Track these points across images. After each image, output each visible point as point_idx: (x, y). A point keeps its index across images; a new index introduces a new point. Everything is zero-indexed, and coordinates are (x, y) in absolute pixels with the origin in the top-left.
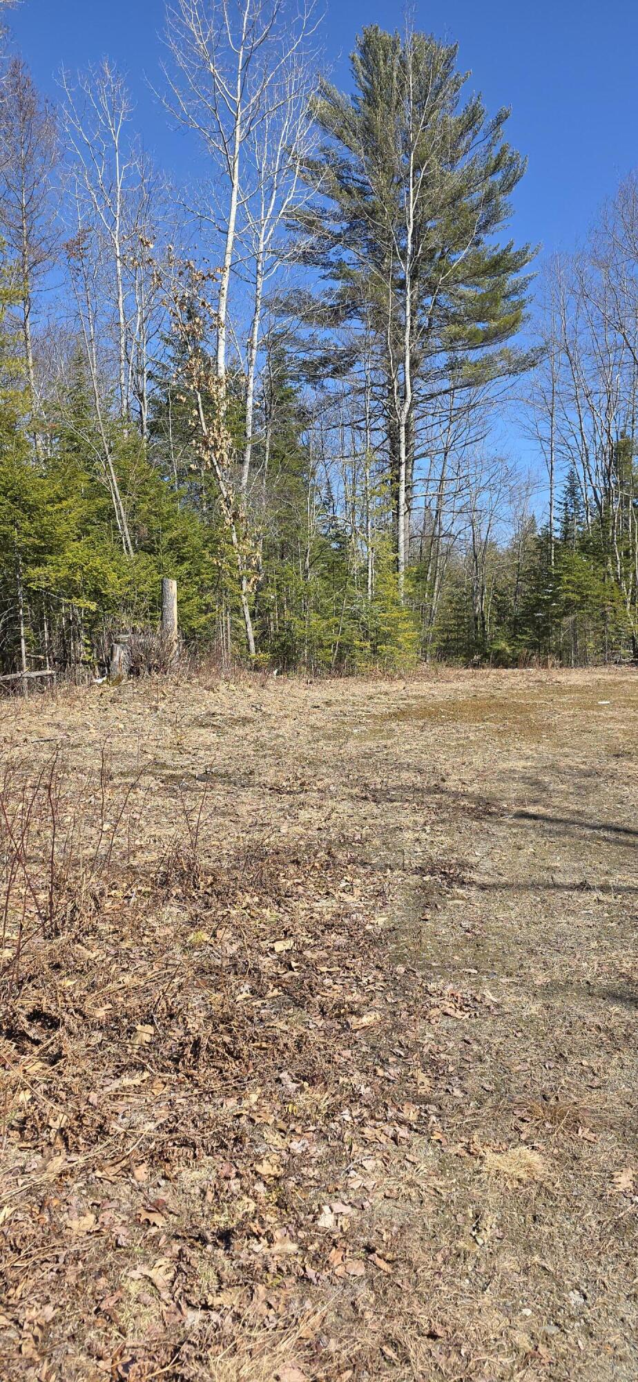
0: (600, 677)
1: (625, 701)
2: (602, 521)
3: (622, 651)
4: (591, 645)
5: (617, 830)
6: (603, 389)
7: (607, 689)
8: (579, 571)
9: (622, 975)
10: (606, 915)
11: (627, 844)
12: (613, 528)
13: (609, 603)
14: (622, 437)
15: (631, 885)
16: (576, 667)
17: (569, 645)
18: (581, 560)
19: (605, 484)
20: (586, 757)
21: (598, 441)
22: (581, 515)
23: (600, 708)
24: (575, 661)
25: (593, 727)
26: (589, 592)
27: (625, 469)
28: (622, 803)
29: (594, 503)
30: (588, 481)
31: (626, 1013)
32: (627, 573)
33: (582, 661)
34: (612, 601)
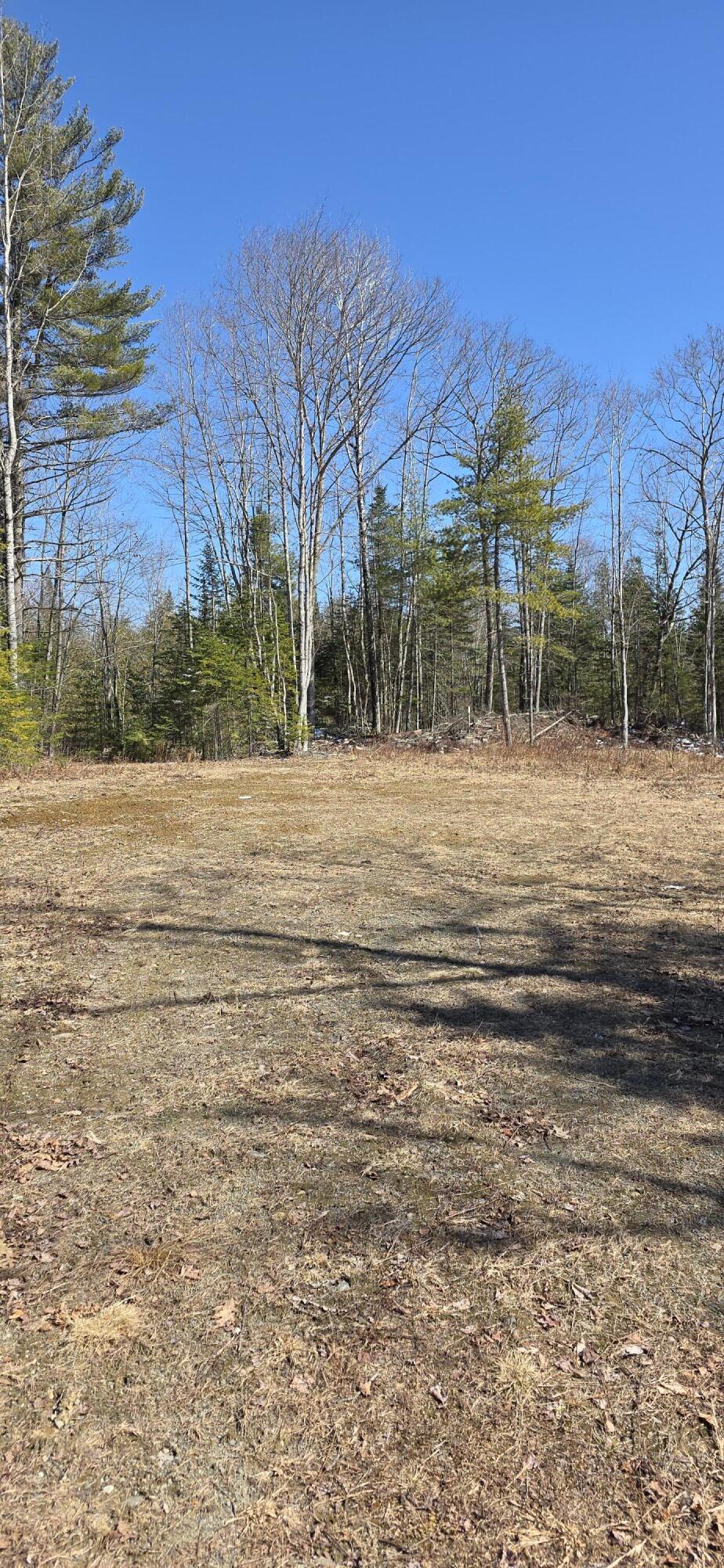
0: (244, 770)
1: (267, 795)
2: (240, 601)
3: (268, 743)
4: (236, 735)
5: (247, 933)
6: (237, 458)
7: (247, 783)
8: (219, 655)
9: (240, 1090)
10: (229, 1027)
11: (257, 947)
12: (252, 610)
13: (252, 690)
14: (258, 512)
15: (257, 991)
16: (219, 759)
17: (212, 735)
18: (220, 644)
19: (244, 562)
20: (222, 857)
21: (234, 514)
22: (220, 594)
23: (240, 803)
24: (219, 754)
25: (231, 824)
26: (230, 678)
27: (262, 547)
28: (254, 904)
29: (232, 581)
30: (225, 557)
31: (242, 1130)
32: (268, 658)
33: (227, 753)
34: (255, 688)
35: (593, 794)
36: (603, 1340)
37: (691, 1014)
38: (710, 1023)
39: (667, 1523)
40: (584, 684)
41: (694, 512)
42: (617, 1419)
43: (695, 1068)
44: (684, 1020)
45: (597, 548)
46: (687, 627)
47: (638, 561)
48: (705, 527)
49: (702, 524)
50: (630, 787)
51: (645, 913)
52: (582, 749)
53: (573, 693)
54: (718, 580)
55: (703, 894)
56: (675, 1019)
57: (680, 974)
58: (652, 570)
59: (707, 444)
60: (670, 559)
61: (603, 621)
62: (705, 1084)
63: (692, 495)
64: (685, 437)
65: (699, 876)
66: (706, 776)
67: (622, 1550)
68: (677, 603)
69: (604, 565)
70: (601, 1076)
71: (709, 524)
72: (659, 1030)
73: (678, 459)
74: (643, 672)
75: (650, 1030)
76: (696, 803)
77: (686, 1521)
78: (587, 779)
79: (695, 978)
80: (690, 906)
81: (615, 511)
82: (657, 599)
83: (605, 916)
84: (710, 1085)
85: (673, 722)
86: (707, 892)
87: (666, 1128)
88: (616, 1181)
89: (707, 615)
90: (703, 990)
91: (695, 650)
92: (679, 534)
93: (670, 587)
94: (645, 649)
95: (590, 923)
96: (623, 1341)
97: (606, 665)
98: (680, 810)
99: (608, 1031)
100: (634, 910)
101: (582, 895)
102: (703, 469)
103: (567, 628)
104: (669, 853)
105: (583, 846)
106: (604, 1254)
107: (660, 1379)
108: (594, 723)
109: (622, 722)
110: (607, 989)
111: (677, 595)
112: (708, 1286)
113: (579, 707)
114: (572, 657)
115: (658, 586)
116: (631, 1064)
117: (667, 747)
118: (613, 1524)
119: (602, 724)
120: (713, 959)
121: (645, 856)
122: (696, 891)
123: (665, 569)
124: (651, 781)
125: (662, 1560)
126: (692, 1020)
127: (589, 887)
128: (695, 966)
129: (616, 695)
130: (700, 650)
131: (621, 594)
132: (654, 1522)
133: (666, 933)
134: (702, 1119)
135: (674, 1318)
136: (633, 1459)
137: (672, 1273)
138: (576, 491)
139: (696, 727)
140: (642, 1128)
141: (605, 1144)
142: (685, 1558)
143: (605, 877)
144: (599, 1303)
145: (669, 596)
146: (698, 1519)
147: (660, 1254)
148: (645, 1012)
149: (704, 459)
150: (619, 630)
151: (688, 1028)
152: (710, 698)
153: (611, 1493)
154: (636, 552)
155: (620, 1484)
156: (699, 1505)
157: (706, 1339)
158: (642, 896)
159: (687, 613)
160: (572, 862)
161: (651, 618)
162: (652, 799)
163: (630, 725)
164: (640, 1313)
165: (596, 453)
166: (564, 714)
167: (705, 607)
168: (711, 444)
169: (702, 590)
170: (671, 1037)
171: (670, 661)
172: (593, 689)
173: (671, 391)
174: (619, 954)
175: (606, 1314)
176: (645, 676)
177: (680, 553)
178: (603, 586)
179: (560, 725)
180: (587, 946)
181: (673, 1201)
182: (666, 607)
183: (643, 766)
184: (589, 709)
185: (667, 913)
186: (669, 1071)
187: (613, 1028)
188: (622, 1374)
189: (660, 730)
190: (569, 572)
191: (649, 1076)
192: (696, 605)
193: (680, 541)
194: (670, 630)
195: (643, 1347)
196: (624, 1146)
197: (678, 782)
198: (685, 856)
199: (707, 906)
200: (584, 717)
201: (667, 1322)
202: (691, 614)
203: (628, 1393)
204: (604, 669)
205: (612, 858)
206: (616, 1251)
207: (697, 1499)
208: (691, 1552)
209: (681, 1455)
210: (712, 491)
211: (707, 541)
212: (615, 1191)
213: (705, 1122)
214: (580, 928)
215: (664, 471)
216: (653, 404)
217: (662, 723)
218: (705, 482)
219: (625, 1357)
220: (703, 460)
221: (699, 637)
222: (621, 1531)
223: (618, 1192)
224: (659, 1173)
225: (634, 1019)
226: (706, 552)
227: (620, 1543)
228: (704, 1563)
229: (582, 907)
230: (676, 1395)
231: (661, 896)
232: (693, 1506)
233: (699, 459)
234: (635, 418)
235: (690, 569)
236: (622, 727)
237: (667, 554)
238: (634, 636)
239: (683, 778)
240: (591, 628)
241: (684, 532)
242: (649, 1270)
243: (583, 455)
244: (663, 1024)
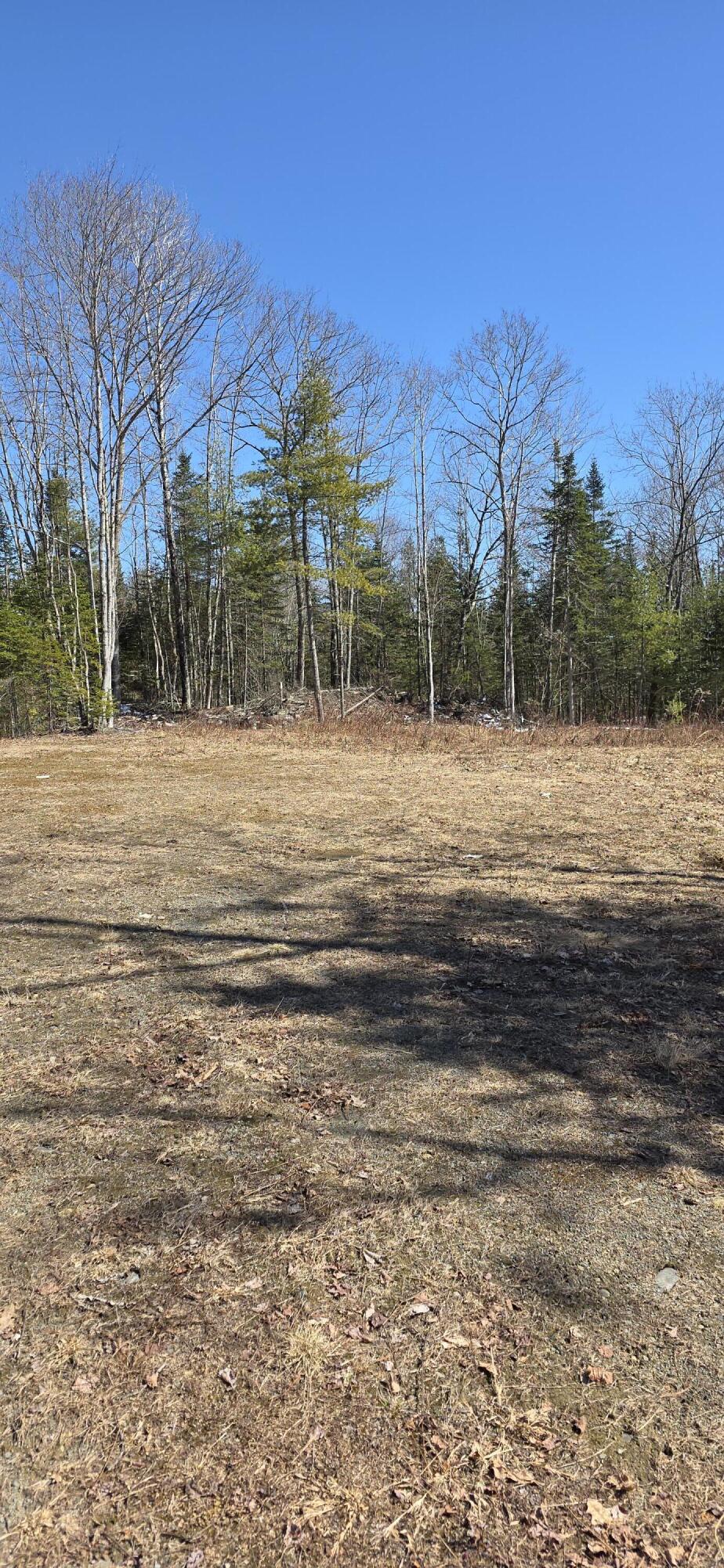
0: (43, 747)
1: (67, 774)
2: (36, 569)
3: (69, 719)
4: (34, 711)
5: (40, 921)
6: (29, 418)
7: (48, 761)
8: (14, 627)
9: (28, 1085)
10: (19, 1019)
11: (51, 936)
12: (50, 578)
13: (51, 664)
14: (54, 475)
15: (50, 980)
16: (17, 737)
17: (8, 712)
18: (15, 614)
19: (39, 528)
20: (16, 840)
21: (27, 477)
22: (14, 561)
23: (37, 783)
24: (16, 731)
25: (26, 805)
26: (27, 651)
27: (60, 512)
28: (49, 889)
29: (27, 548)
30: (18, 522)
31: (29, 1126)
32: (69, 630)
33: (24, 730)
34: (55, 662)
35: (399, 768)
36: (392, 1303)
37: (484, 977)
38: (501, 985)
39: (446, 1475)
40: (392, 661)
41: (492, 494)
42: (403, 1379)
43: (486, 1029)
44: (478, 983)
45: (402, 527)
46: (487, 606)
47: (441, 540)
48: (503, 509)
49: (500, 506)
50: (434, 761)
51: (444, 882)
52: (392, 724)
53: (382, 670)
54: (515, 561)
55: (498, 861)
56: (469, 984)
57: (475, 939)
58: (454, 550)
59: (504, 428)
60: (471, 539)
61: (409, 599)
62: (495, 1045)
63: (490, 477)
64: (483, 420)
65: (495, 845)
66: (504, 749)
67: (403, 1508)
68: (478, 583)
69: (409, 543)
70: (398, 1044)
71: (507, 506)
72: (453, 995)
73: (477, 441)
74: (448, 650)
75: (446, 995)
76: (494, 775)
77: (464, 1470)
78: (394, 754)
79: (489, 943)
80: (486, 874)
81: (419, 491)
82: (460, 578)
83: (407, 886)
84: (498, 1045)
85: (475, 698)
86: (502, 860)
87: (458, 1090)
88: (409, 1146)
89: (505, 595)
90: (495, 954)
91: (496, 629)
92: (480, 515)
93: (472, 566)
94: (449, 627)
95: (392, 894)
96: (411, 1301)
97: (412, 642)
98: (479, 782)
99: (406, 999)
100: (435, 880)
101: (386, 867)
102: (500, 454)
103: (376, 605)
104: (468, 824)
105: (388, 819)
106: (396, 1218)
107: (445, 1334)
108: (402, 699)
109: (429, 698)
110: (406, 958)
111: (478, 575)
112: (492, 1239)
113: (388, 683)
114: (380, 634)
115: (460, 566)
116: (427, 1030)
117: (470, 723)
118: (395, 1483)
119: (410, 700)
120: (506, 924)
121: (446, 827)
122: (491, 859)
123: (467, 550)
124: (454, 754)
125: (441, 1511)
126: (485, 984)
127: (394, 860)
128: (489, 931)
129: (422, 672)
130: (499, 629)
131: (425, 572)
132: (434, 1476)
133: (463, 901)
134: (491, 1079)
135: (460, 1273)
136: (416, 1416)
137: (459, 1229)
138: (381, 469)
139: (496, 703)
140: (436, 1091)
141: (400, 1109)
142: (463, 1507)
143: (408, 849)
144: (389, 1267)
145: (470, 575)
146: (475, 1467)
147: (448, 1213)
148: (441, 978)
149: (502, 442)
150: (424, 608)
151: (480, 991)
152: (509, 675)
153: (394, 1453)
154: (440, 532)
155: (403, 1443)
156: (477, 1453)
157: (488, 1291)
158: (443, 865)
159: (487, 593)
160: (378, 835)
161: (453, 597)
162: (454, 772)
163: (435, 701)
164: (428, 1272)
165: (400, 431)
166: (373, 690)
167: (504, 587)
168: (507, 428)
169: (501, 570)
170: (465, 1001)
171: (472, 639)
172: (401, 666)
173: (470, 373)
174: (419, 923)
175: (395, 1277)
176: (449, 653)
177: (480, 533)
178: (409, 565)
179: (370, 701)
180: (389, 916)
181: (461, 1159)
182: (468, 586)
183: (446, 740)
184: (399, 686)
185: (464, 881)
186: (462, 1034)
187: (411, 996)
188: (409, 1334)
189: (463, 706)
190: (376, 549)
191: (444, 1040)
192: (496, 585)
193: (481, 522)
194: (472, 608)
195: (430, 1305)
196: (418, 1110)
197: (478, 756)
198: (483, 826)
199: (501, 873)
200: (393, 694)
201: (453, 1278)
202: (491, 594)
203: (413, 1353)
204: (411, 646)
205: (415, 830)
206: (406, 1213)
207: (476, 1447)
208: (468, 1499)
209: (461, 1406)
210: (509, 474)
211: (505, 523)
212: (408, 1155)
213: (493, 1081)
214: (384, 900)
215: (464, 453)
216: (454, 385)
217: (465, 699)
218: (503, 465)
219: (412, 1317)
220: (500, 444)
221: (498, 616)
222: (403, 1488)
223: (410, 1156)
224: (450, 1135)
225: (431, 986)
226: (504, 533)
227: (402, 1500)
228: (480, 1509)
229: (385, 879)
230: (459, 1348)
231: (459, 866)
232: (471, 1455)
233: (497, 442)
234: (436, 398)
235: (490, 550)
236: (429, 704)
237: (469, 535)
238: (438, 614)
239: (483, 750)
240: (398, 605)
241: (484, 513)
242: (438, 1229)
243: (388, 433)
244: (458, 989)
